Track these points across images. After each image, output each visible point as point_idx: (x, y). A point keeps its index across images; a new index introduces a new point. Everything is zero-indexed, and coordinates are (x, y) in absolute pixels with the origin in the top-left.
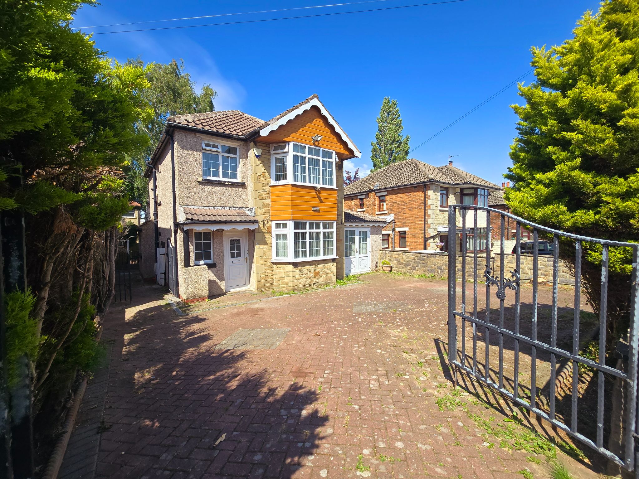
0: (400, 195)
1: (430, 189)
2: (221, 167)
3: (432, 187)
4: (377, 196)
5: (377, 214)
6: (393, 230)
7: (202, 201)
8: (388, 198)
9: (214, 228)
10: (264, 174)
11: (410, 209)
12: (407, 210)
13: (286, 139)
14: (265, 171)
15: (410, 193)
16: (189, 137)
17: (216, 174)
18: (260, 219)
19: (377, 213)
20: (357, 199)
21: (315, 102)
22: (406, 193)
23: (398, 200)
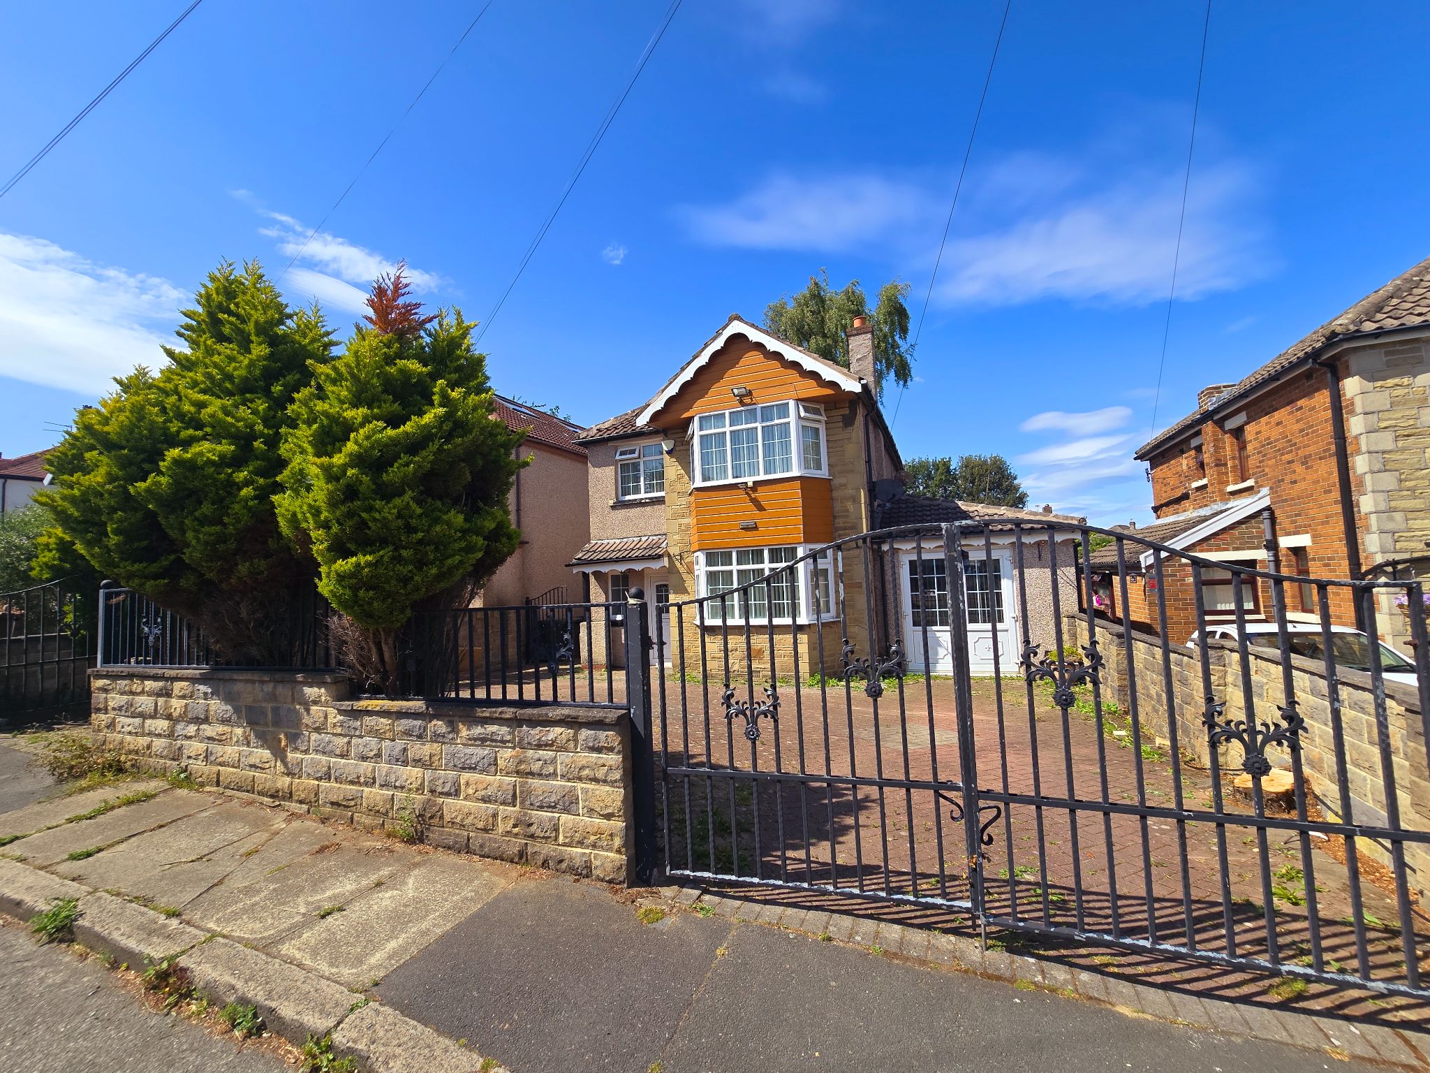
0: (1277, 415)
1: (1349, 375)
2: (642, 479)
3: (1354, 361)
4: (1226, 433)
5: (1233, 493)
6: (1272, 546)
7: (616, 531)
8: (1250, 430)
9: (622, 568)
10: (680, 477)
11: (1305, 461)
12: (1300, 469)
13: (686, 415)
14: (682, 472)
15: (1300, 403)
16: (600, 451)
17: (637, 490)
18: (674, 551)
19: (1231, 488)
20: (1190, 449)
21: (736, 327)
22: (1288, 404)
23: (1275, 433)
